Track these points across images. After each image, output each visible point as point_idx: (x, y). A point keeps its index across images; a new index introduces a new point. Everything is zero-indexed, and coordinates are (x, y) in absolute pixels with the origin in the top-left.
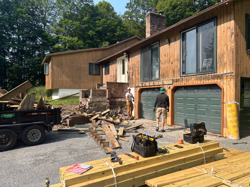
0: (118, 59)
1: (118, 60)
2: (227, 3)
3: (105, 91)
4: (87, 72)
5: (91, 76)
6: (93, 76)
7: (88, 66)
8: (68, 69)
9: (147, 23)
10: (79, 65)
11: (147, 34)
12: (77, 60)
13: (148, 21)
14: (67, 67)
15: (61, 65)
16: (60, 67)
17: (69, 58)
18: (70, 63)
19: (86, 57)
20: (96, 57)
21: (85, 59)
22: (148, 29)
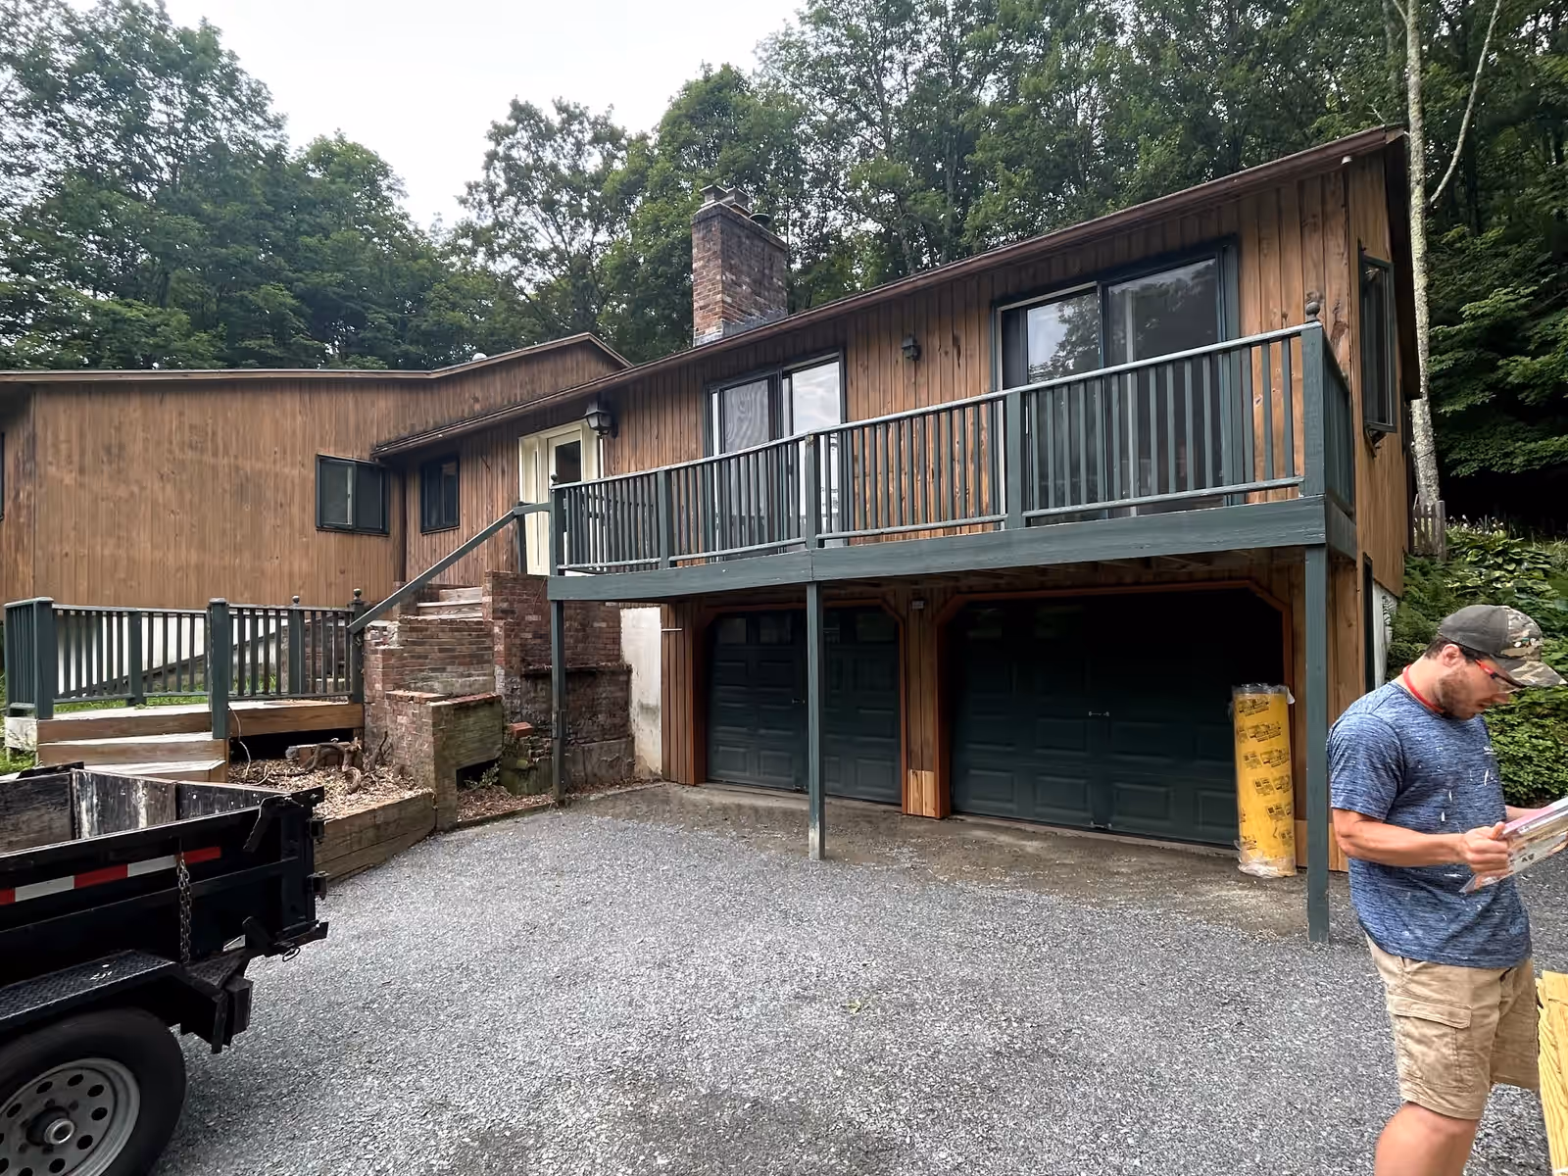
0: (527, 441)
1: (529, 450)
2: (1346, 160)
3: (480, 630)
4: (303, 510)
5: (333, 540)
6: (348, 540)
7: (311, 474)
8: (169, 487)
9: (702, 258)
10: (248, 466)
11: (703, 318)
12: (238, 433)
13: (710, 249)
14: (165, 470)
15: (115, 452)
16: (106, 468)
17: (181, 414)
18: (182, 449)
19: (299, 418)
20: (365, 422)
21: (294, 433)
22: (710, 291)
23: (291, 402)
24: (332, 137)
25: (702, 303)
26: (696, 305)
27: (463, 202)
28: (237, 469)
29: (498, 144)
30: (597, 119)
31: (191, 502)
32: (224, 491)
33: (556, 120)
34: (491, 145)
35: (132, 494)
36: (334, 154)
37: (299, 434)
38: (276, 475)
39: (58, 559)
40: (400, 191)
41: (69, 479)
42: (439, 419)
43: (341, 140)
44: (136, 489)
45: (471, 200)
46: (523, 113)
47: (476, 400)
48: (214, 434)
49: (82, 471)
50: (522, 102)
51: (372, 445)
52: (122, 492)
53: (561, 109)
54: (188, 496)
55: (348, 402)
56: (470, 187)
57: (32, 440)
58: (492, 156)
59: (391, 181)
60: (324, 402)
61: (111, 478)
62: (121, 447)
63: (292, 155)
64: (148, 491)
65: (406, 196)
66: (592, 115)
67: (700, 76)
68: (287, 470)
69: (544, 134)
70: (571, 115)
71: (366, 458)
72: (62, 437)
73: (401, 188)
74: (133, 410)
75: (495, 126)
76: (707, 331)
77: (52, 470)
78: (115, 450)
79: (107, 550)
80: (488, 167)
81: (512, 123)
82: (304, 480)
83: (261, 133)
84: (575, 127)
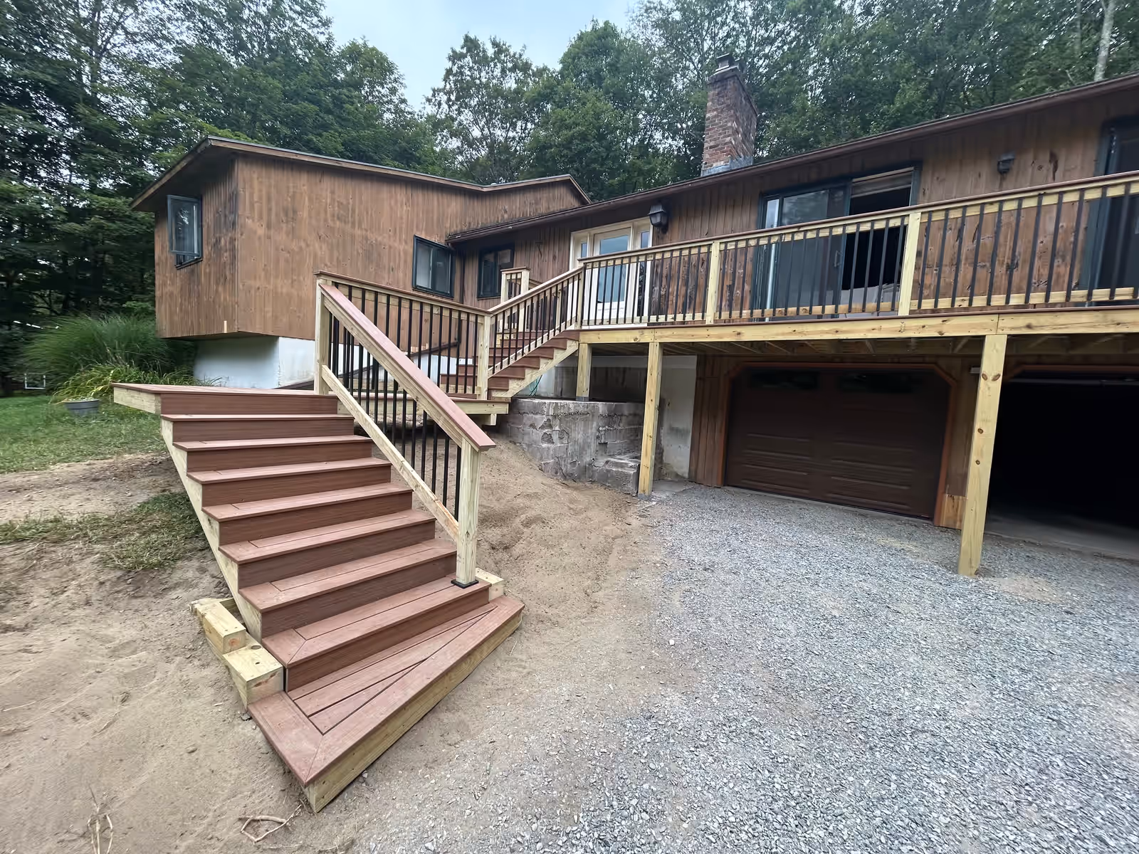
1: (578, 242)
4: (405, 275)
7: (410, 249)
8: (324, 247)
9: (716, 110)
10: (373, 237)
11: (711, 155)
12: (367, 213)
13: (723, 103)
14: (321, 233)
15: (290, 214)
16: (284, 226)
17: (333, 192)
18: (333, 220)
19: (405, 208)
20: (443, 215)
21: (401, 218)
22: (720, 134)
23: (400, 194)
24: (360, 42)
25: (712, 144)
26: (706, 145)
27: (429, 100)
28: (367, 239)
29: (454, 64)
30: (515, 54)
31: (338, 259)
32: (358, 253)
33: (490, 51)
34: (449, 65)
35: (301, 248)
36: (360, 54)
37: (405, 217)
38: (390, 247)
39: (253, 292)
40: (402, 84)
41: (261, 231)
42: (484, 221)
43: (365, 45)
44: (303, 245)
45: (433, 100)
46: (471, 44)
47: (506, 212)
48: (353, 211)
49: (269, 227)
50: (472, 37)
51: (446, 233)
52: (294, 246)
53: (495, 44)
54: (336, 254)
55: (435, 199)
56: (434, 90)
57: (234, 198)
58: (449, 72)
59: (397, 76)
60: (420, 196)
61: (287, 234)
62: (295, 212)
63: (335, 50)
64: (311, 248)
65: (405, 87)
66: (512, 51)
67: (589, 29)
68: (396, 245)
69: (483, 61)
70: (500, 49)
71: (442, 242)
72: (256, 199)
73: (403, 82)
74: (302, 183)
75: (454, 52)
76: (714, 165)
77: (249, 222)
78: (291, 214)
79: (283, 286)
80: (446, 79)
81: (464, 51)
82: (405, 252)
83: (316, 30)
84: (502, 57)
